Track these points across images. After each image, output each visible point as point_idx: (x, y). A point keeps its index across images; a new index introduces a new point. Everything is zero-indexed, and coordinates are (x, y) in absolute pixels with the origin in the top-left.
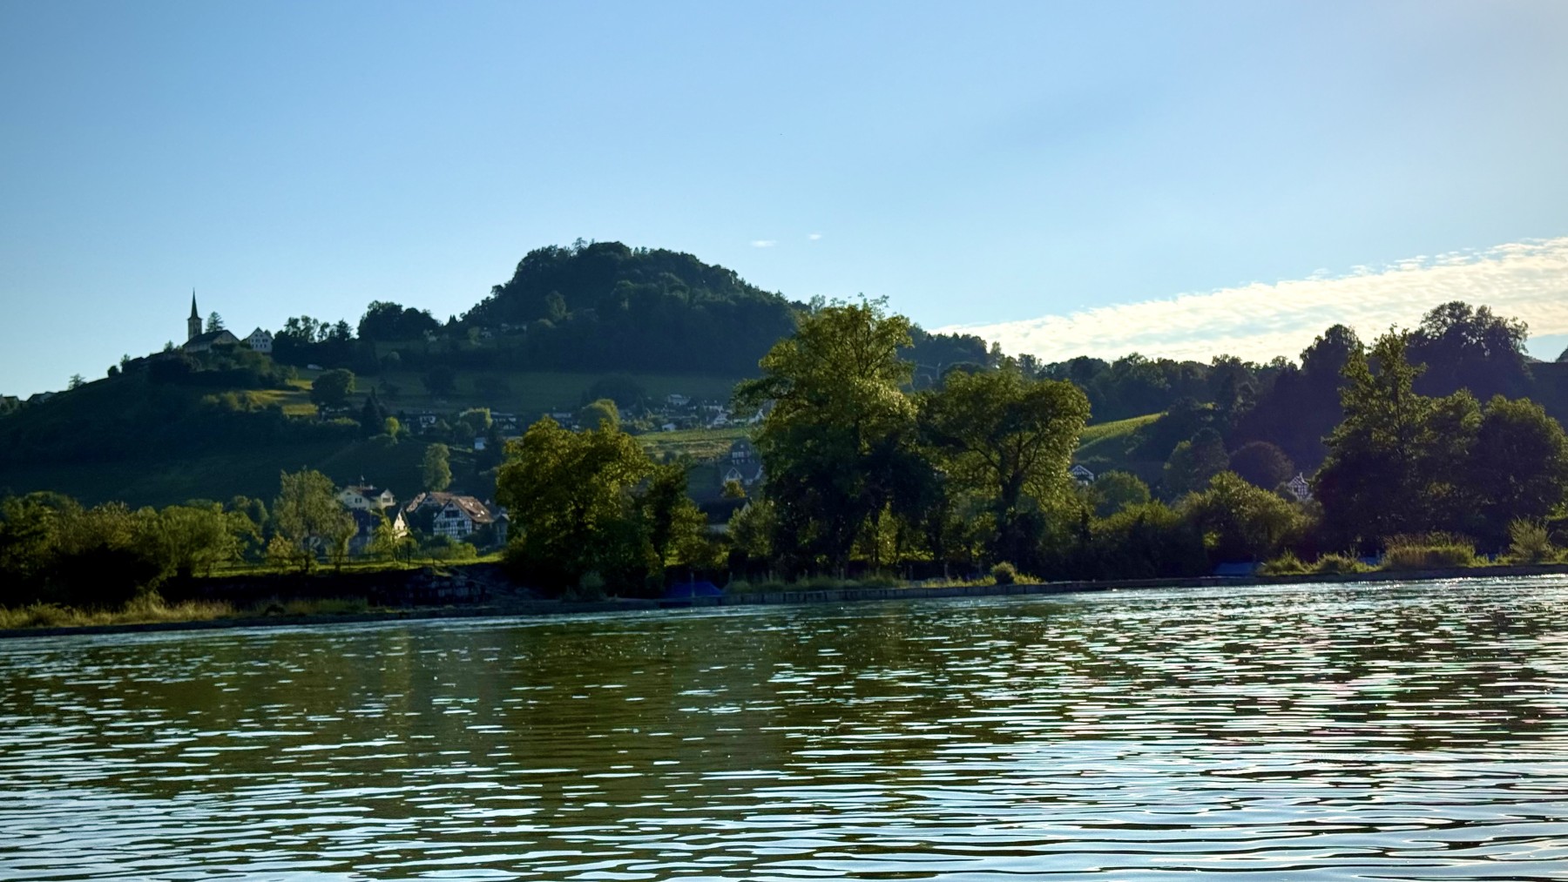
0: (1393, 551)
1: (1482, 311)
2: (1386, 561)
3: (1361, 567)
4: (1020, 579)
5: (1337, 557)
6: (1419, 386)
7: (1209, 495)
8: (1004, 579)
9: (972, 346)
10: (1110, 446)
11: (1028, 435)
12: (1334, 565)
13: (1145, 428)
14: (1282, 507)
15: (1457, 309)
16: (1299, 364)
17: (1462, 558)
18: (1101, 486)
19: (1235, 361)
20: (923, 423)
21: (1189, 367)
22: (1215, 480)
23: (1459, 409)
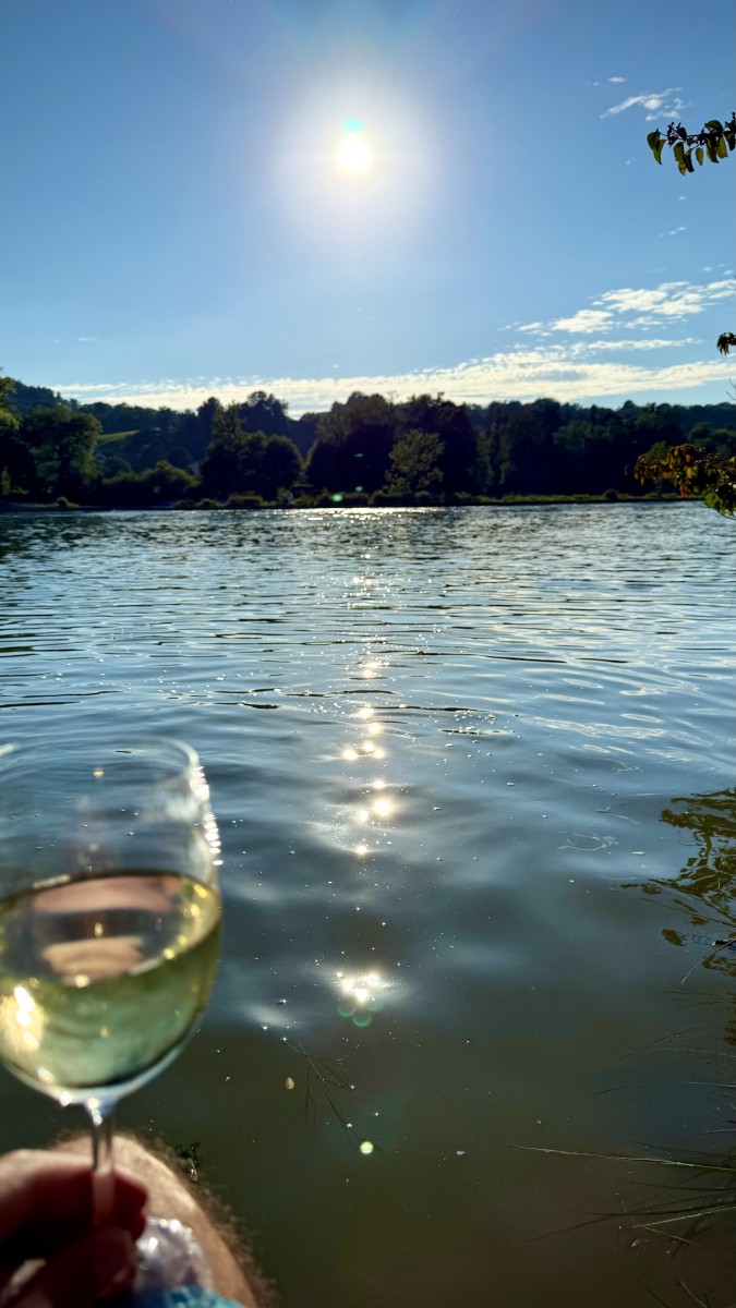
0: (231, 498)
1: (271, 396)
2: (228, 502)
3: (218, 504)
4: (70, 505)
5: (208, 500)
6: (244, 428)
7: (156, 470)
8: (62, 504)
9: (48, 393)
10: (112, 444)
11: (73, 438)
12: (207, 503)
13: (129, 437)
14: (187, 477)
15: (262, 394)
16: (197, 414)
17: (258, 502)
18: (109, 463)
19: (169, 410)
20: (22, 429)
21: (149, 411)
22: (159, 464)
23: (259, 439)
